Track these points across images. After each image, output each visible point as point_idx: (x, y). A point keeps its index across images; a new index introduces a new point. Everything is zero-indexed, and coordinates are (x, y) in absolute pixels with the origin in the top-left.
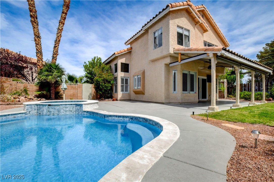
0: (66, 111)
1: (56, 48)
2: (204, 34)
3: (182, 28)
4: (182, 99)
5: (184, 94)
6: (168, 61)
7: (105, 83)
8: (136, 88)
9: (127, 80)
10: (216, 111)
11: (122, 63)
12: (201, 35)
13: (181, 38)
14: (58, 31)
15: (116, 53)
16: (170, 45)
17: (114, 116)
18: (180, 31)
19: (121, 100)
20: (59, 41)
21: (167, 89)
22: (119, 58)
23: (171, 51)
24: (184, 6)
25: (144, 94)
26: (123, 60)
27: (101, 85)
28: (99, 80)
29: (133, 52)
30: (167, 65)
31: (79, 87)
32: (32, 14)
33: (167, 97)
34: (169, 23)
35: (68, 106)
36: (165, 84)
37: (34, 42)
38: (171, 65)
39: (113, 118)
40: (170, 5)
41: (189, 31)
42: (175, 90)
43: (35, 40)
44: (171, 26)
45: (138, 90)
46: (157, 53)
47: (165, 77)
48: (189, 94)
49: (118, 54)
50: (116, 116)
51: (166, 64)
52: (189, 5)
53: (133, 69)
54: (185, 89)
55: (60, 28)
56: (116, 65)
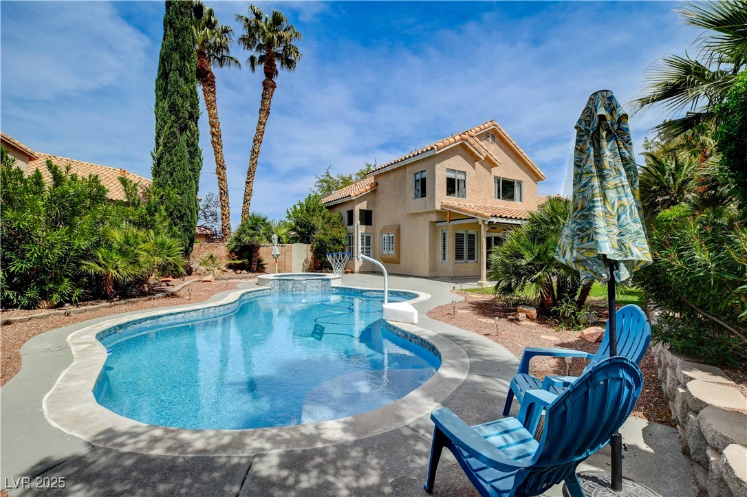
0: (312, 287)
1: (250, 184)
2: (493, 169)
3: (454, 171)
4: (454, 272)
5: (458, 265)
6: (434, 218)
7: (334, 244)
8: (386, 252)
9: (368, 238)
10: (484, 287)
11: (360, 210)
12: (486, 172)
13: (452, 186)
14: (252, 155)
15: (352, 195)
16: (436, 198)
17: (372, 291)
18: (452, 175)
19: (360, 272)
20: (254, 172)
21: (433, 258)
22: (356, 203)
23: (438, 207)
24: (456, 142)
25: (399, 263)
26: (363, 205)
27: (328, 248)
28: (325, 240)
29: (379, 192)
30: (433, 224)
31: (288, 250)
32: (214, 130)
33: (433, 268)
34: (435, 168)
35: (314, 281)
36: (430, 251)
37: (216, 176)
38: (437, 224)
39: (372, 292)
40: (436, 147)
41: (465, 173)
42: (444, 259)
43: (219, 173)
44: (437, 172)
45: (390, 257)
46: (418, 205)
47: (430, 241)
48: (465, 264)
49: (356, 196)
50: (375, 291)
51: (431, 222)
52: (462, 139)
53: (380, 221)
54: (459, 256)
55: (257, 150)
56: (351, 213)
